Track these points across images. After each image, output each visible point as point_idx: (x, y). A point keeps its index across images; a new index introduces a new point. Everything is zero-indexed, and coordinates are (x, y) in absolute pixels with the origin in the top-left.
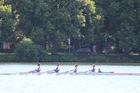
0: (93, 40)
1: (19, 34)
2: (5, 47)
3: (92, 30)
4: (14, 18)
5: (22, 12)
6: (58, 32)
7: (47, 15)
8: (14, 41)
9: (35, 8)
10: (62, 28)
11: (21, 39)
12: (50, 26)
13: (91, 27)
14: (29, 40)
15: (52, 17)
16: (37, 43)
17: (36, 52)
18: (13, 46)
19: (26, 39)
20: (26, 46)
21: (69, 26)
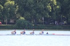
0: (55, 18)
1: (18, 16)
2: (11, 22)
3: (55, 13)
4: (16, 7)
5: (20, 4)
6: (38, 14)
7: (32, 6)
8: (16, 19)
9: (26, 2)
10: (40, 13)
11: (19, 18)
12: (34, 11)
13: (54, 12)
14: (23, 18)
16: (27, 20)
17: (27, 24)
18: (15, 21)
19: (22, 18)
20: (22, 21)
21: (43, 11)
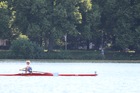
0: (89, 37)
1: (15, 31)
2: (1, 44)
3: (88, 27)
4: (10, 14)
5: (18, 9)
6: (54, 29)
9: (31, 5)
10: (59, 26)
11: (17, 36)
12: (47, 23)
13: (87, 24)
14: (25, 36)
15: (48, 13)
17: (32, 49)
18: (8, 43)
19: (22, 36)
20: (22, 42)
21: (65, 22)
